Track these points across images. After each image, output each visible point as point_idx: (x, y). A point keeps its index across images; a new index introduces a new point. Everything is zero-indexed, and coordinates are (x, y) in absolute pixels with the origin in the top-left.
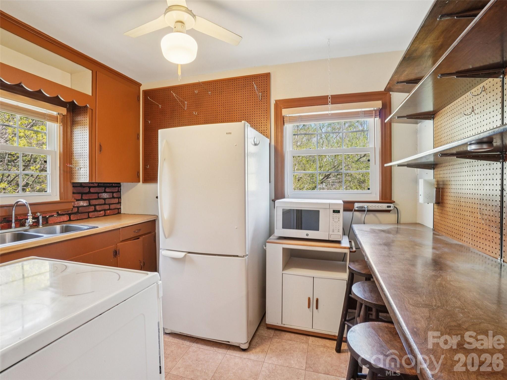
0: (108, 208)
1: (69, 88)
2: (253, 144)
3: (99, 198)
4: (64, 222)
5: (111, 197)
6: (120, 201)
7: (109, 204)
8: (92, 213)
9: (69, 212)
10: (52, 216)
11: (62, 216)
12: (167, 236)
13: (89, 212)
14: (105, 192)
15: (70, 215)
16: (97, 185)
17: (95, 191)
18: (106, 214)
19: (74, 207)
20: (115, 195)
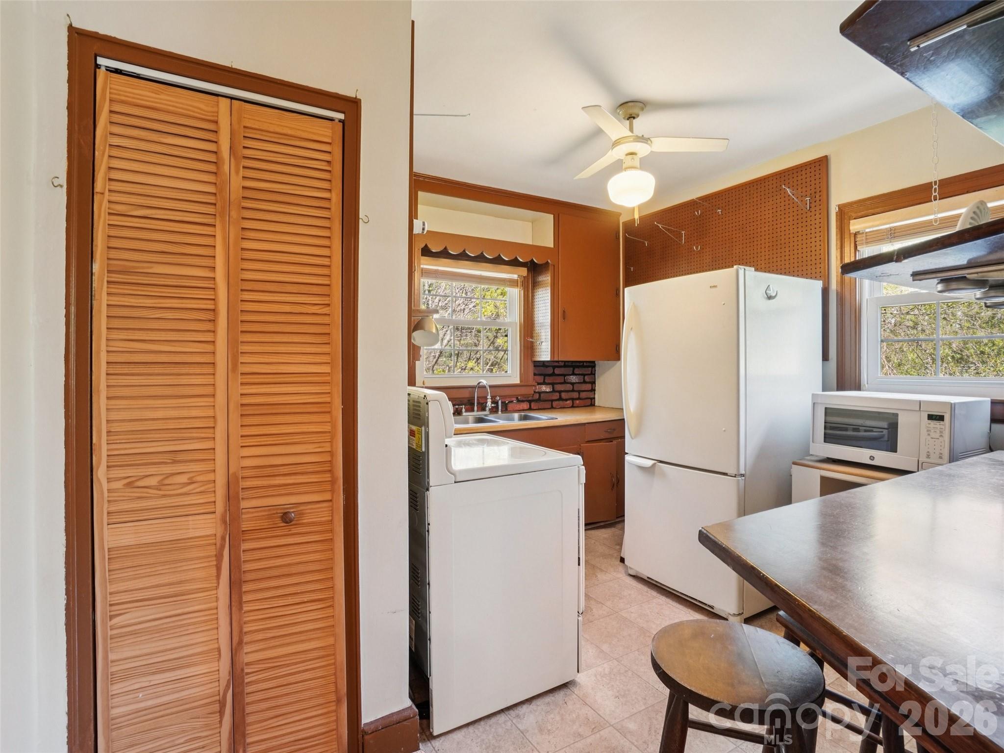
0: (578, 397)
1: (530, 245)
2: (764, 297)
3: (565, 382)
4: (523, 410)
5: (582, 381)
6: (594, 388)
7: (579, 392)
8: (556, 402)
9: (530, 399)
10: (512, 402)
11: (522, 403)
12: (633, 437)
13: (552, 401)
14: (573, 374)
15: (530, 402)
16: (563, 364)
17: (561, 373)
18: (575, 405)
19: (535, 392)
20: (587, 379)
